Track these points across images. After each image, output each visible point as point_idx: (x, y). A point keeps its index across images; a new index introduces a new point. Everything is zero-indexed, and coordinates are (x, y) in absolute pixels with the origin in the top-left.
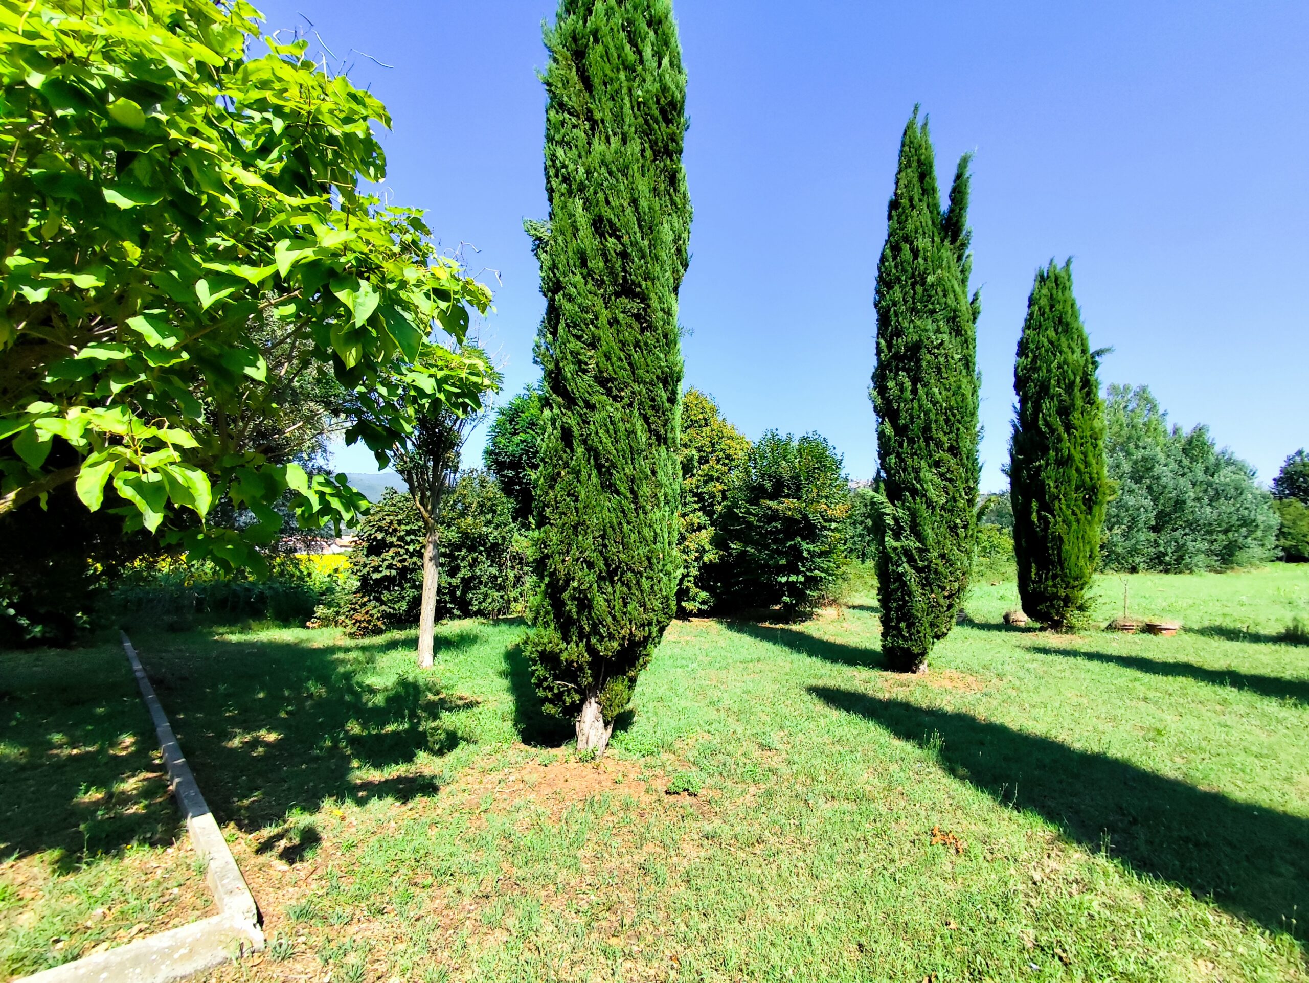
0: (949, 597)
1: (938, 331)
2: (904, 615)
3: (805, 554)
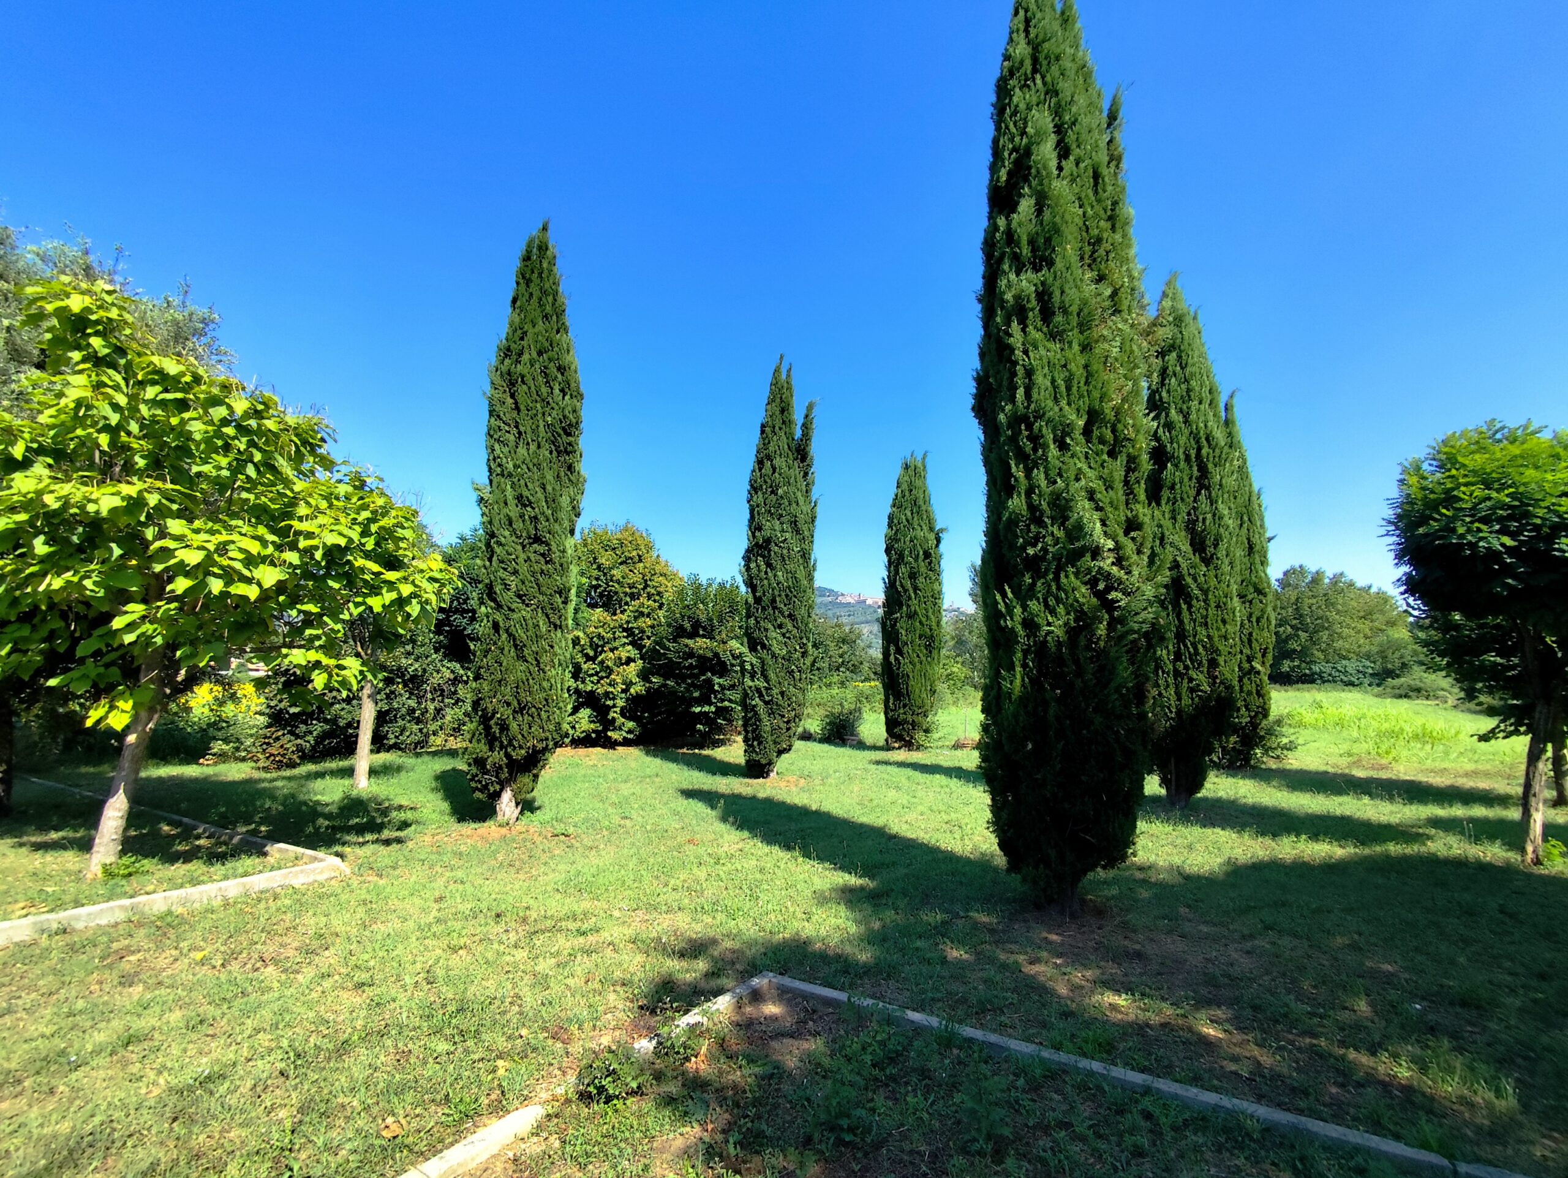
0: (788, 722)
1: (783, 531)
2: (757, 735)
3: (716, 687)
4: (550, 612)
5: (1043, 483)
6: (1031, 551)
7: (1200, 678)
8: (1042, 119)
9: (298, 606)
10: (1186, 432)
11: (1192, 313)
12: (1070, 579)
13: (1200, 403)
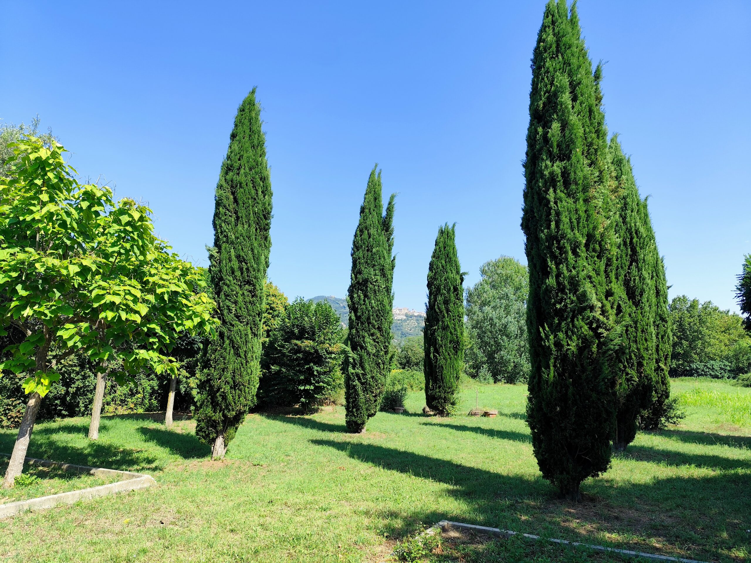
0: (375, 396)
1: (375, 275)
2: (355, 405)
3: (315, 373)
4: (253, 326)
5: (565, 272)
6: (558, 306)
7: (633, 373)
8: (562, 80)
9: (148, 325)
10: (624, 228)
11: (627, 158)
12: (579, 322)
13: (632, 212)
